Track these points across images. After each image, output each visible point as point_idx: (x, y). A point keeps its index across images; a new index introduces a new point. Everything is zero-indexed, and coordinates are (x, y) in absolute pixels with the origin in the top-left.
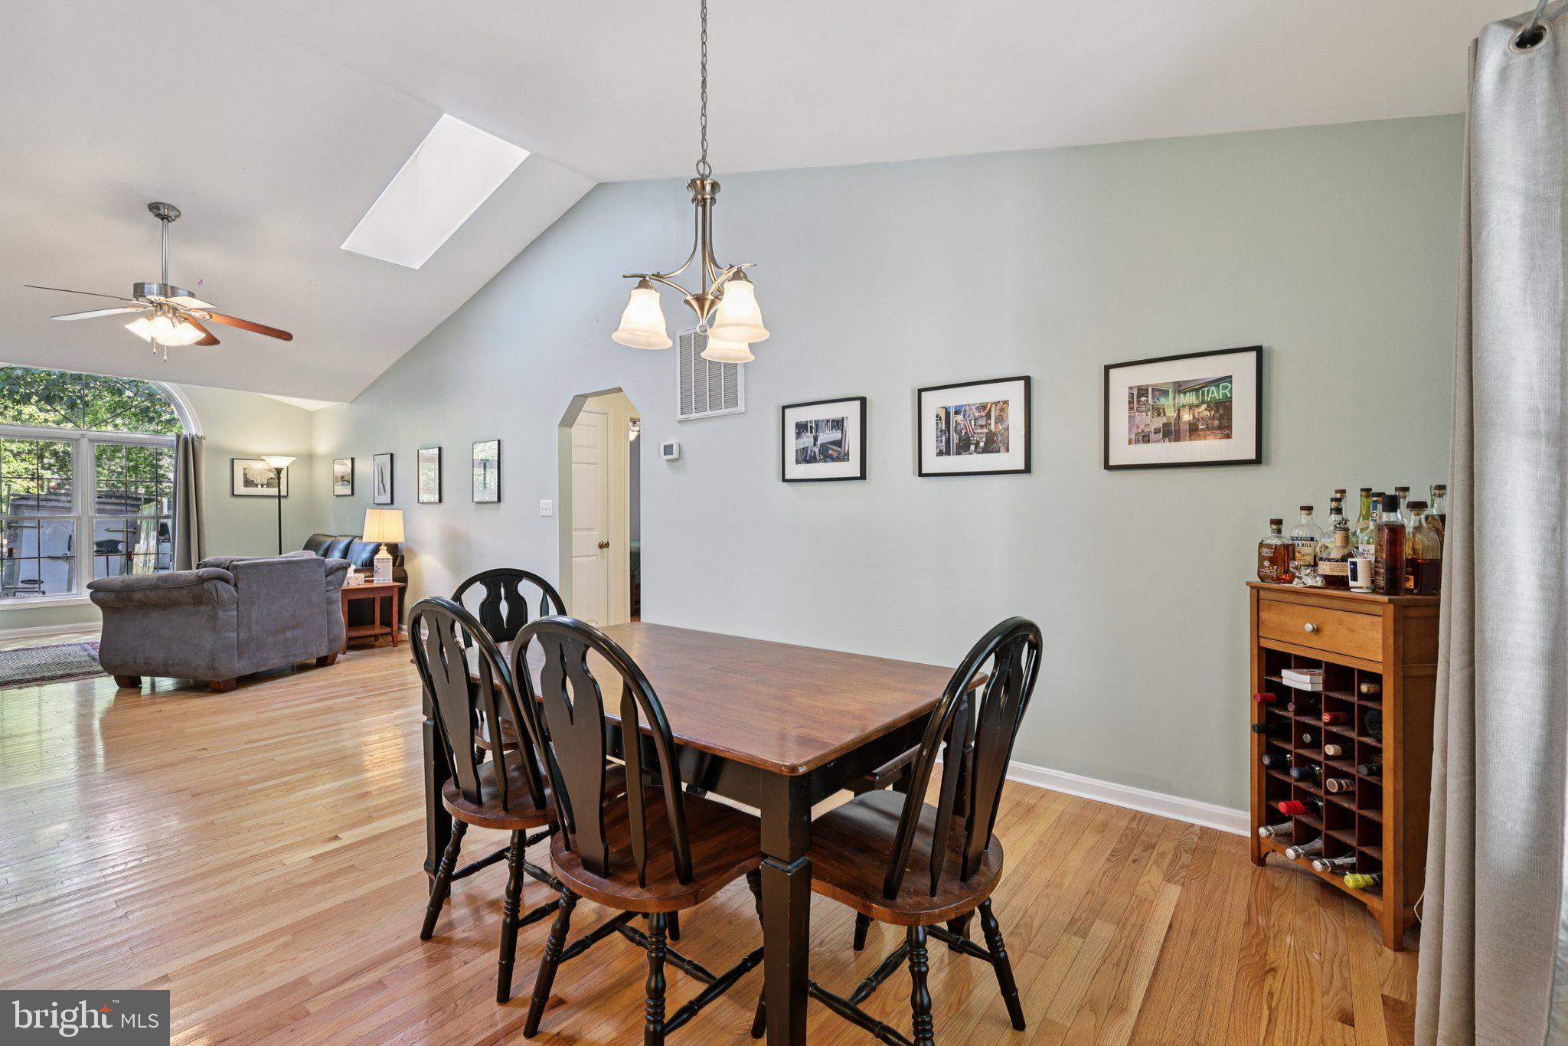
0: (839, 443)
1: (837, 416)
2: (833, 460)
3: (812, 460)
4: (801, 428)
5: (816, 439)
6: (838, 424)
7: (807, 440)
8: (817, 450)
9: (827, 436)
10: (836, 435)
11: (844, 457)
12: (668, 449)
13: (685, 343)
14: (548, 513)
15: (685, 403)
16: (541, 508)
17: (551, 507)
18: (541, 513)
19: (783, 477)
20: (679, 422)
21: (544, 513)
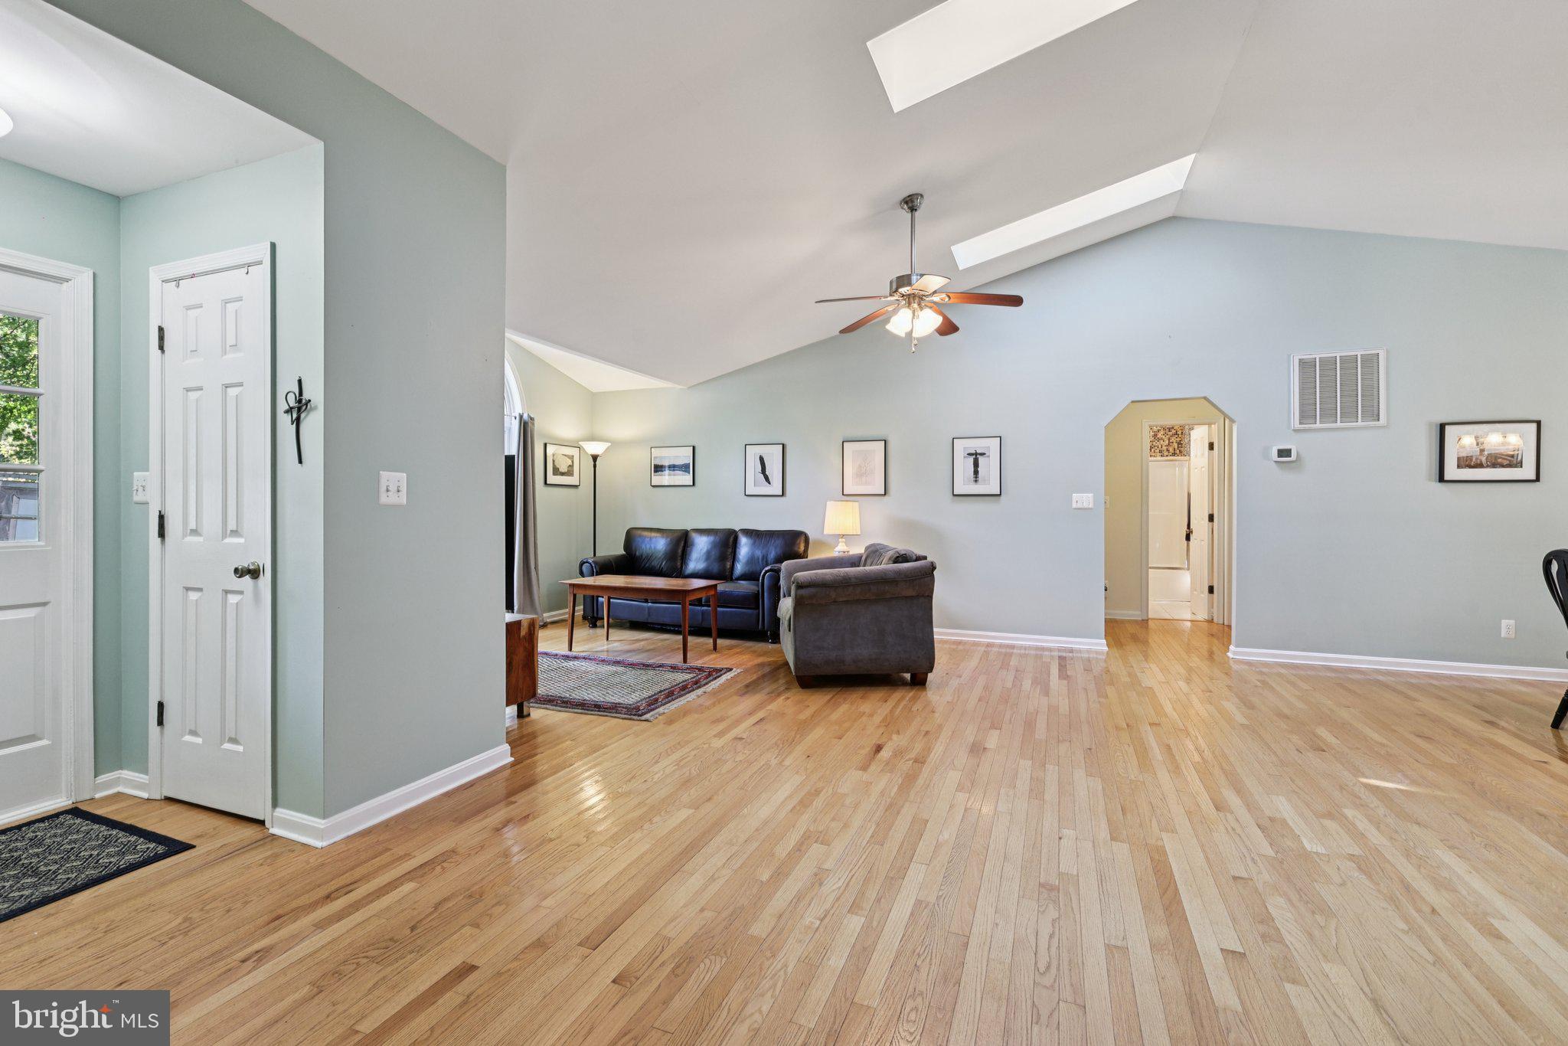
2: (1503, 466)
3: (1478, 465)
11: (1516, 465)
12: (1284, 453)
13: (1306, 366)
14: (1085, 505)
15: (1306, 415)
16: (1074, 501)
17: (1091, 500)
18: (1074, 505)
19: (1441, 479)
20: (1295, 431)
21: (1080, 505)
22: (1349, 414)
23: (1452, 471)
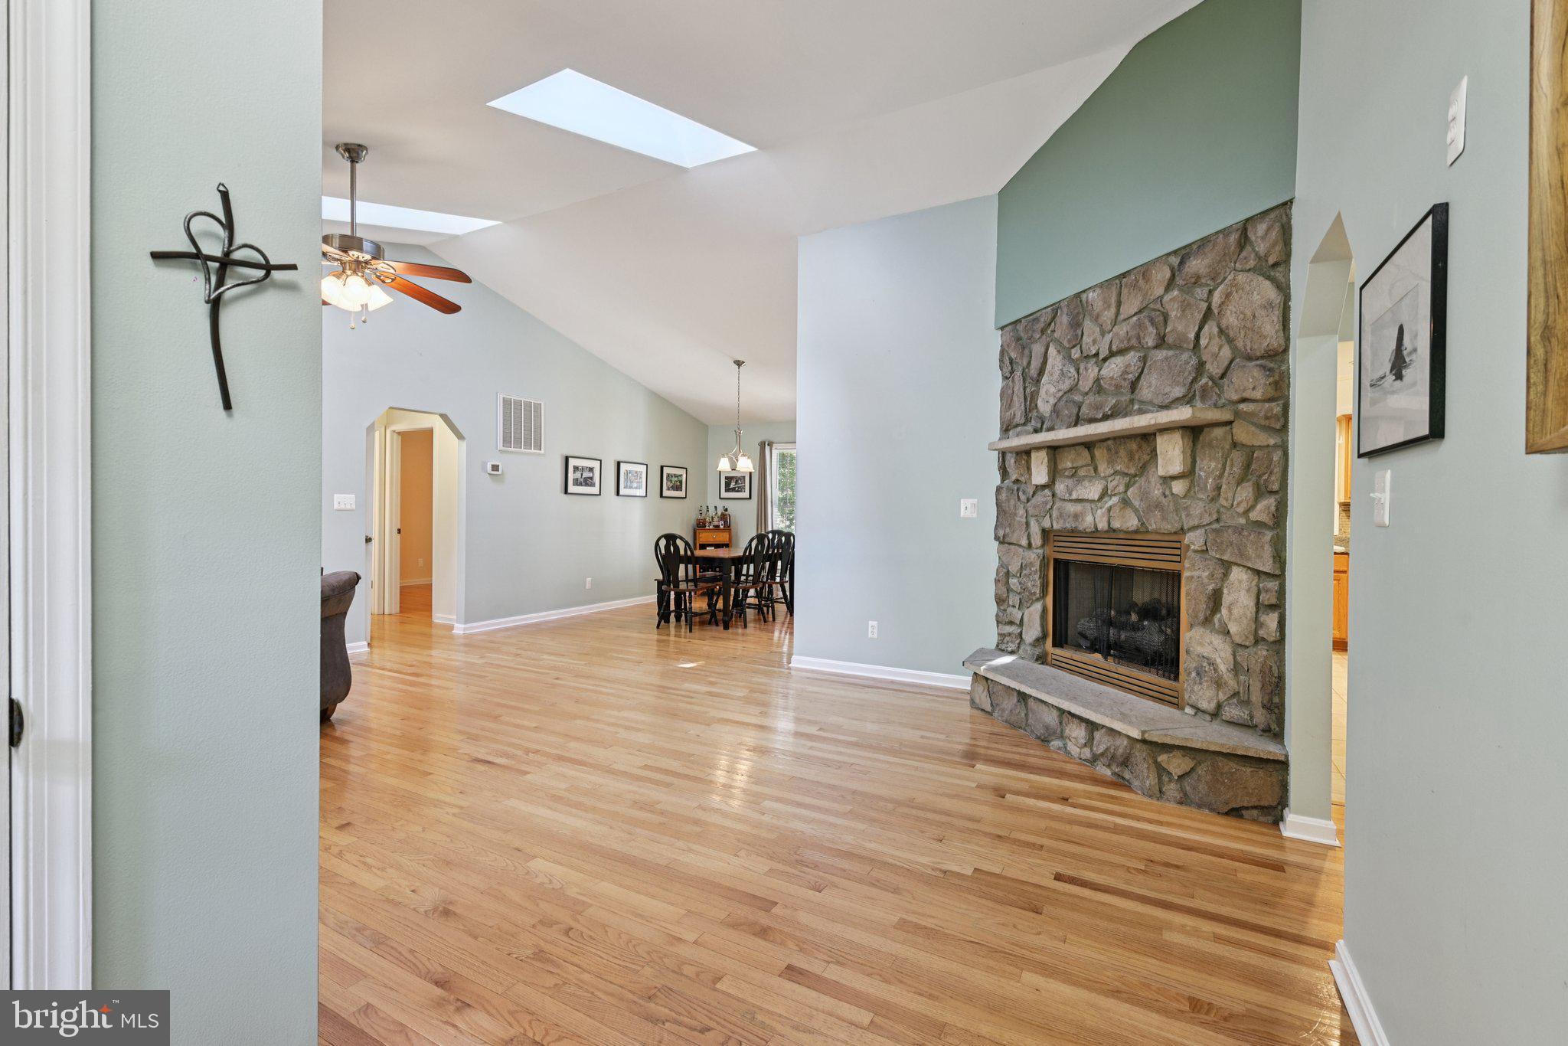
0: (591, 478)
1: (591, 466)
2: (589, 486)
3: (580, 484)
4: (576, 468)
5: (582, 474)
6: (591, 470)
7: (578, 474)
8: (582, 480)
9: (586, 474)
10: (591, 475)
11: (593, 485)
12: (495, 468)
13: (507, 403)
14: (348, 507)
15: (507, 441)
16: (336, 503)
17: (353, 502)
18: (336, 506)
19: (566, 492)
20: (501, 451)
21: (343, 507)
22: (528, 445)
23: (572, 488)
